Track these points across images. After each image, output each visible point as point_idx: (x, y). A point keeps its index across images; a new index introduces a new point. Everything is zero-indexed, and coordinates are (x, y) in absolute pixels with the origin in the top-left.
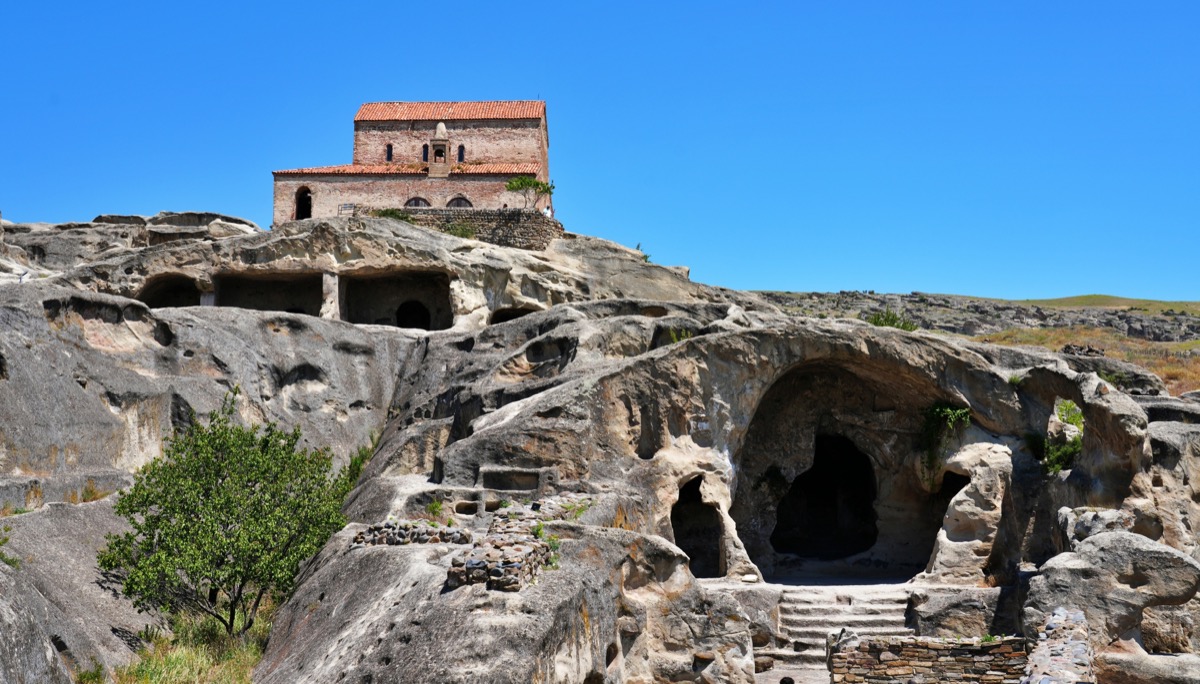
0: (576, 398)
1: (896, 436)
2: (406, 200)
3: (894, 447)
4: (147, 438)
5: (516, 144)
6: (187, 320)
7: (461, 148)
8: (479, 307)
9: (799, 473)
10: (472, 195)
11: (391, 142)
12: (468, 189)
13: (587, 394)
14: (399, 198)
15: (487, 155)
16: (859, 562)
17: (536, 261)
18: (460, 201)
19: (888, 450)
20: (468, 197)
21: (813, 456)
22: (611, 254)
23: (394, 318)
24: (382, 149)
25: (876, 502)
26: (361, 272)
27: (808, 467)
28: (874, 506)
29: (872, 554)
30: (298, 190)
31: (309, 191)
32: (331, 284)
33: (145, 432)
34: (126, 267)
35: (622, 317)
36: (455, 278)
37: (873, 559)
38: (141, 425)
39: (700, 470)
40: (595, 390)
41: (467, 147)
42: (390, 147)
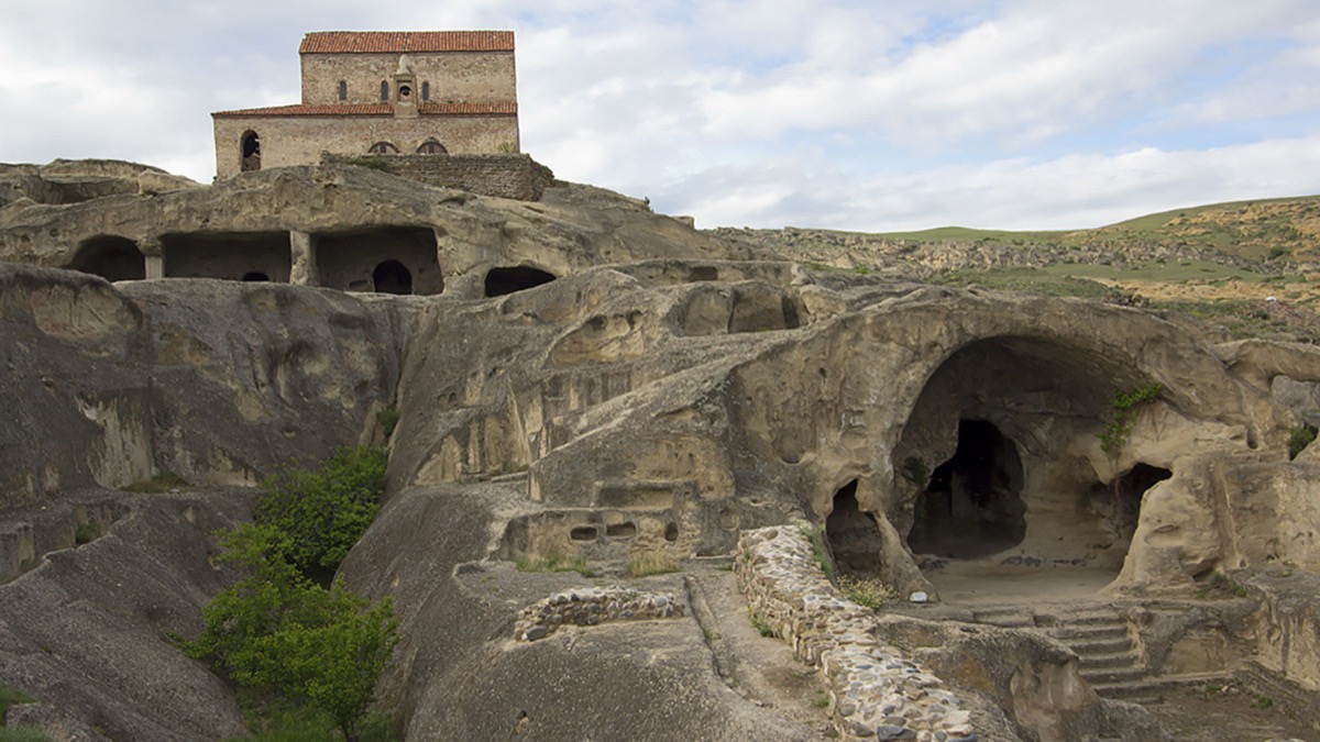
0: (709, 394)
1: (1052, 419)
2: (371, 145)
3: (1050, 432)
4: (130, 443)
5: (488, 80)
6: (159, 297)
7: (426, 85)
8: (473, 267)
9: (939, 465)
10: (444, 138)
11: (345, 78)
12: (442, 131)
13: (720, 388)
14: (362, 143)
15: (455, 92)
16: (1009, 561)
17: (528, 213)
18: (432, 144)
19: (1044, 437)
20: (441, 141)
21: (956, 444)
22: (611, 205)
23: (370, 280)
24: (334, 86)
25: (1023, 492)
26: (335, 229)
27: (950, 456)
28: (1022, 498)
29: (1023, 552)
30: (244, 135)
31: (257, 137)
32: (300, 242)
33: (128, 436)
34: (51, 227)
35: (700, 284)
36: (443, 232)
37: (1024, 557)
38: (122, 428)
39: (856, 473)
40: (728, 382)
41: (432, 84)
42: (343, 83)
